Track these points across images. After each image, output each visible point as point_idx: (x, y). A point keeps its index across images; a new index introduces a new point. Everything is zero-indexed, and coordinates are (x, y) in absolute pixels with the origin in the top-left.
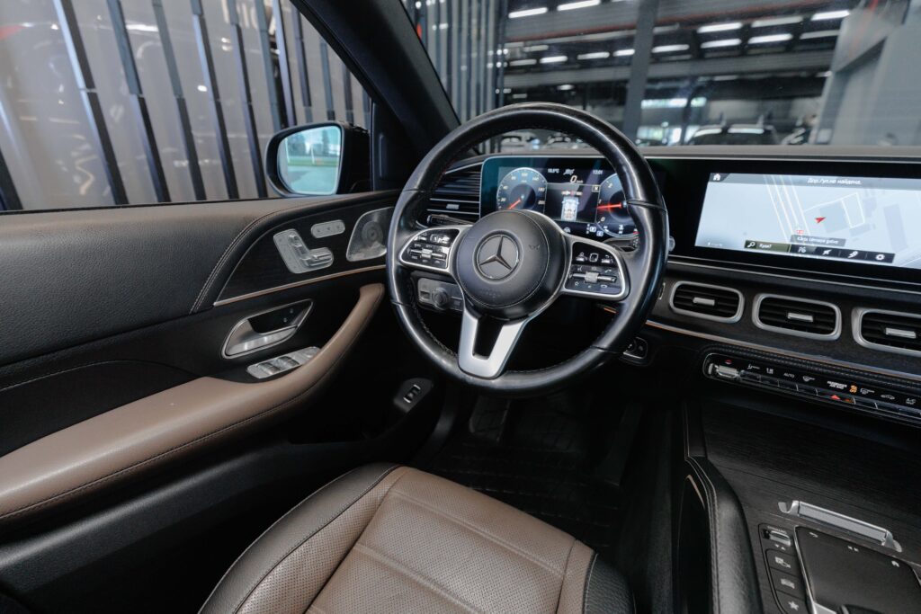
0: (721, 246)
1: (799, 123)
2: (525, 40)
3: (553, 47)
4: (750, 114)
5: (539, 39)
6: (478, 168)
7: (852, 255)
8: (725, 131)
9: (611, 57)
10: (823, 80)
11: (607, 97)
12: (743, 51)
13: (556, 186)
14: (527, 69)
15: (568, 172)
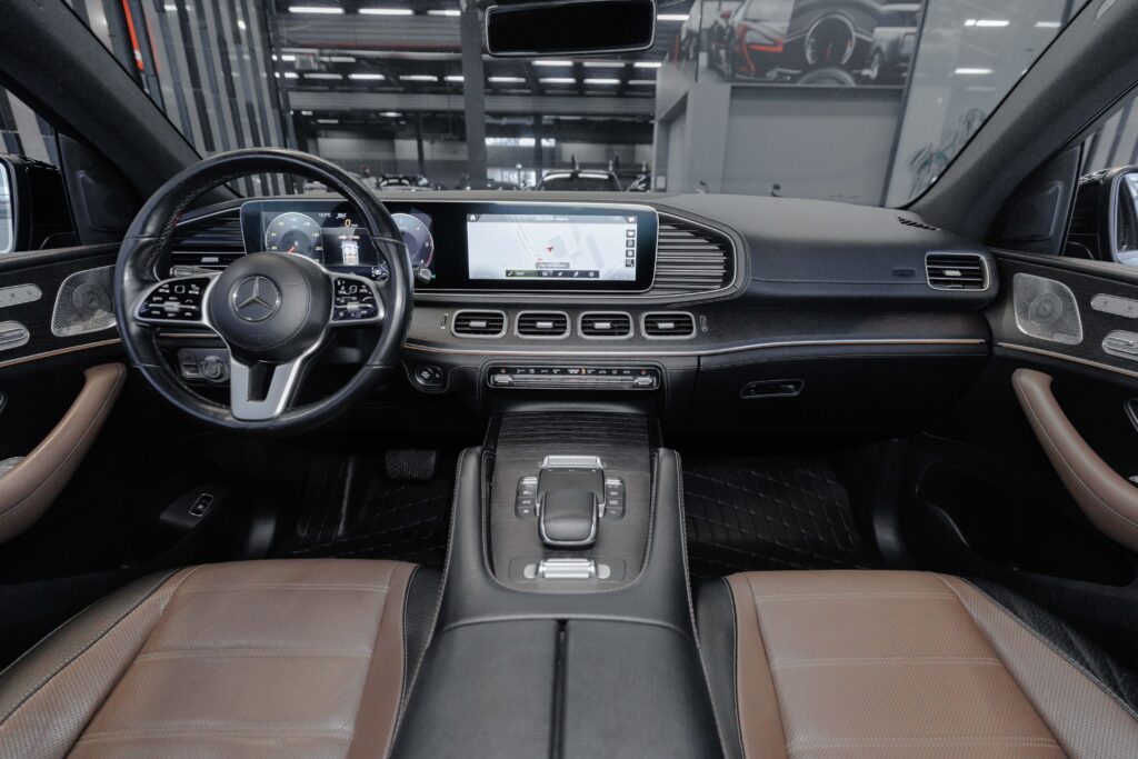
0: (488, 277)
1: (644, 169)
2: (320, 47)
3: (363, 62)
4: (600, 159)
5: (343, 47)
6: (236, 214)
7: (576, 274)
8: (574, 176)
9: (441, 82)
10: (653, 125)
11: (446, 131)
12: (579, 90)
13: (332, 231)
14: (331, 86)
15: (340, 215)
